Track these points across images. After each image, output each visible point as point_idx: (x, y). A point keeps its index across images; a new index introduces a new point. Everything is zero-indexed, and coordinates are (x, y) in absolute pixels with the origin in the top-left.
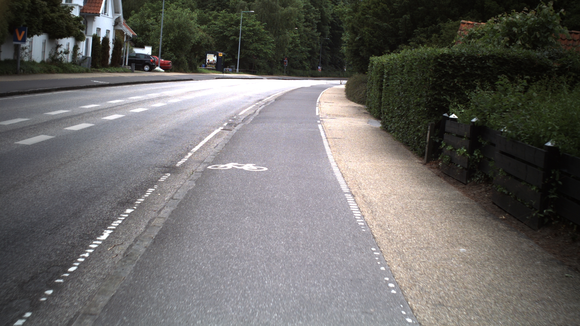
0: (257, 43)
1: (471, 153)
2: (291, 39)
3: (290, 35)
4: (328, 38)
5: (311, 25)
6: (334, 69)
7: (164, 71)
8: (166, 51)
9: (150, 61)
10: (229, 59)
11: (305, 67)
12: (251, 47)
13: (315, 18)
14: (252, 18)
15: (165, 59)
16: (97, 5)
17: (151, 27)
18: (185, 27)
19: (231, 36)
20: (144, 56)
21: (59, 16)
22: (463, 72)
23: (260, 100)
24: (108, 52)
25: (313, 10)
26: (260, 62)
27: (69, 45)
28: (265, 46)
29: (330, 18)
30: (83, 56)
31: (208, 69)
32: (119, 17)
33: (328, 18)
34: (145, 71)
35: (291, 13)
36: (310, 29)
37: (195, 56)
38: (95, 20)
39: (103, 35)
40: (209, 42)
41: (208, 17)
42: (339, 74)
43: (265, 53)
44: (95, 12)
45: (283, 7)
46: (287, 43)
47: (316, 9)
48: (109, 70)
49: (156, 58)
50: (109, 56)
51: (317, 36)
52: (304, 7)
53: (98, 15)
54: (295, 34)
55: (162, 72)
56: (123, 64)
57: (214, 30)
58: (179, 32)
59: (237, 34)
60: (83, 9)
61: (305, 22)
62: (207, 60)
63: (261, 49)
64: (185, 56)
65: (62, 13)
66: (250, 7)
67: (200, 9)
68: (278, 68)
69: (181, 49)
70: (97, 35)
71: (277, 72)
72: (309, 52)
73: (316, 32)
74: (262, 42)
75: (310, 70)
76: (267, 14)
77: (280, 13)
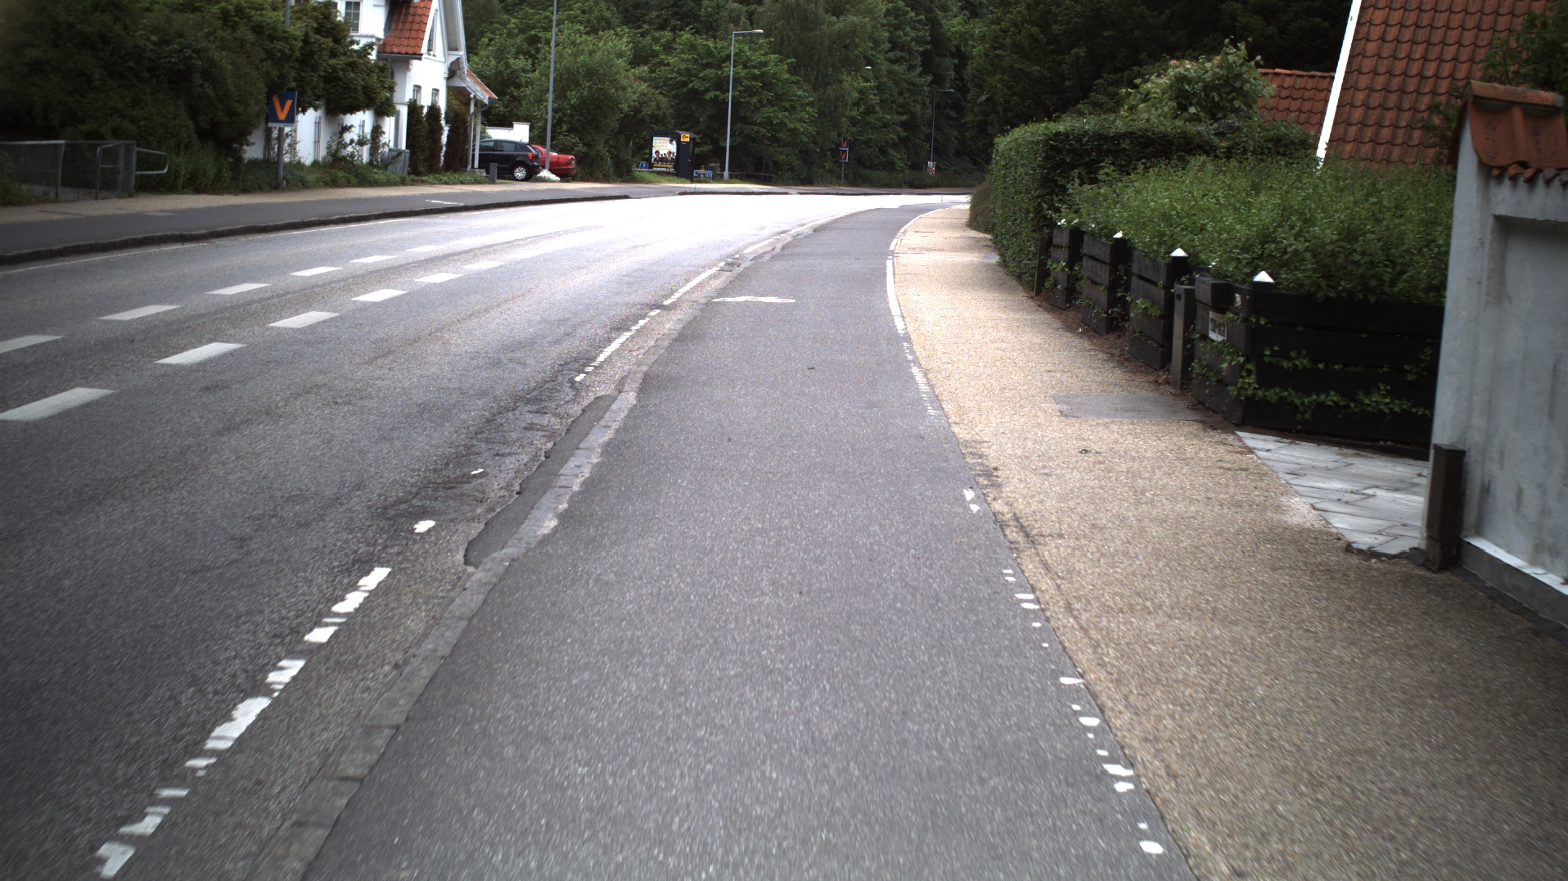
0: (773, 106)
1: (1071, 268)
2: (855, 95)
3: (852, 84)
4: (951, 87)
5: (907, 57)
6: (970, 165)
7: (558, 179)
8: (560, 133)
9: (527, 156)
10: (705, 149)
11: (892, 164)
12: (759, 118)
13: (917, 40)
14: (760, 48)
15: (560, 152)
16: (414, 34)
17: (524, 77)
18: (604, 75)
19: (707, 90)
20: (513, 145)
21: (346, 64)
22: (1087, 159)
24: (440, 139)
25: (911, 18)
26: (781, 153)
27: (363, 126)
28: (791, 114)
30: (390, 150)
31: (659, 173)
32: (458, 59)
34: (516, 180)
35: (855, 31)
36: (905, 67)
37: (627, 144)
38: (410, 67)
39: (425, 101)
40: (659, 108)
41: (651, 45)
43: (790, 130)
44: (411, 51)
45: (834, 15)
46: (847, 105)
47: (917, 15)
48: (445, 179)
49: (541, 150)
50: (441, 149)
51: (923, 85)
52: (888, 13)
53: (419, 57)
54: (867, 80)
55: (553, 182)
56: (470, 166)
57: (667, 79)
58: (590, 87)
59: (721, 85)
60: (384, 45)
61: (890, 50)
62: (654, 151)
63: (781, 123)
64: (606, 143)
65: (352, 57)
66: (752, 21)
67: (630, 25)
68: (824, 167)
69: (597, 128)
70: (415, 101)
71: (822, 176)
72: (904, 125)
73: (920, 75)
74: (784, 104)
75: (907, 171)
76: (794, 34)
77: (827, 31)
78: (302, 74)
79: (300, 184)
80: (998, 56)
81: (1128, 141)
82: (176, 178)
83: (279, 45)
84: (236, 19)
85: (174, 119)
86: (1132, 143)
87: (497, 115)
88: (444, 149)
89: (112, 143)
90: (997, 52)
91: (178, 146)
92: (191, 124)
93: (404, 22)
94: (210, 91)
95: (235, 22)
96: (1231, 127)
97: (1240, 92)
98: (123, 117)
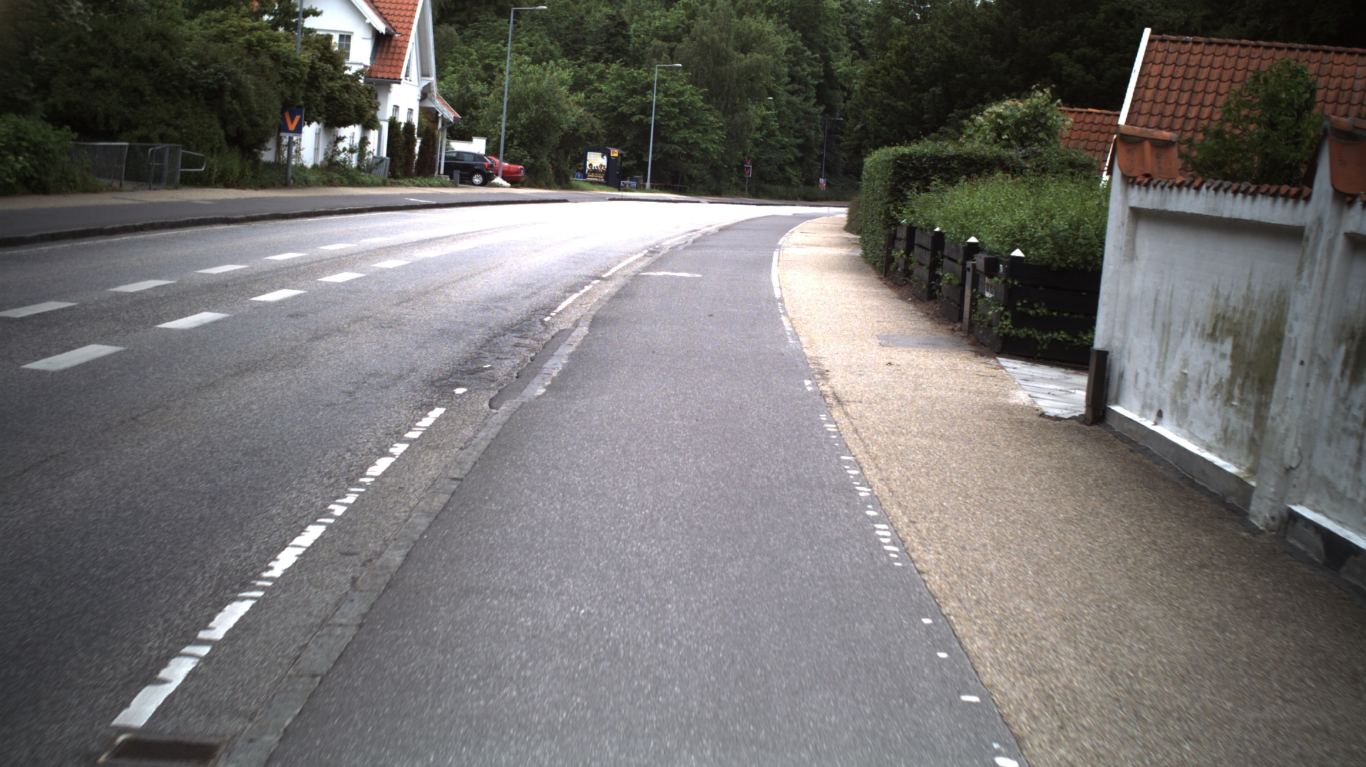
0: (688, 129)
2: (759, 121)
3: (756, 112)
4: (841, 116)
7: (509, 185)
8: (511, 147)
9: (484, 166)
10: (631, 163)
11: (789, 180)
12: (676, 138)
13: (813, 74)
14: (679, 80)
15: (510, 162)
16: (394, 63)
17: (481, 100)
18: (549, 100)
19: (634, 114)
20: (472, 156)
21: (341, 86)
24: (414, 149)
25: (808, 56)
26: (695, 168)
27: (353, 137)
28: (703, 136)
30: (374, 157)
31: (592, 182)
32: (429, 84)
34: (475, 185)
35: (760, 66)
36: (801, 98)
37: (566, 157)
38: (392, 90)
39: (402, 119)
40: (593, 128)
41: (587, 75)
43: (702, 150)
44: (392, 76)
45: (742, 52)
46: (751, 129)
47: (813, 53)
48: (417, 182)
49: (495, 160)
50: (414, 157)
51: (816, 114)
52: (788, 51)
53: (398, 81)
54: (768, 109)
55: (505, 187)
56: (437, 173)
57: (599, 104)
58: (537, 110)
59: (645, 110)
60: (371, 71)
61: (789, 83)
62: (588, 164)
63: (695, 142)
64: (549, 156)
65: (346, 80)
66: (672, 56)
67: (570, 57)
68: (731, 181)
69: (542, 143)
70: (395, 118)
71: (729, 189)
72: (800, 147)
73: (815, 105)
74: (697, 128)
75: (802, 186)
76: (708, 68)
77: (736, 66)
78: (309, 94)
79: (304, 183)
80: (871, 92)
81: (956, 162)
82: (210, 175)
83: (292, 70)
84: (258, 48)
85: (209, 127)
86: (959, 163)
87: (458, 130)
88: (417, 157)
89: (159, 146)
90: (870, 89)
91: (212, 150)
92: (222, 133)
93: (387, 53)
94: (237, 107)
95: (257, 51)
96: (1034, 152)
97: (1044, 127)
98: (168, 125)
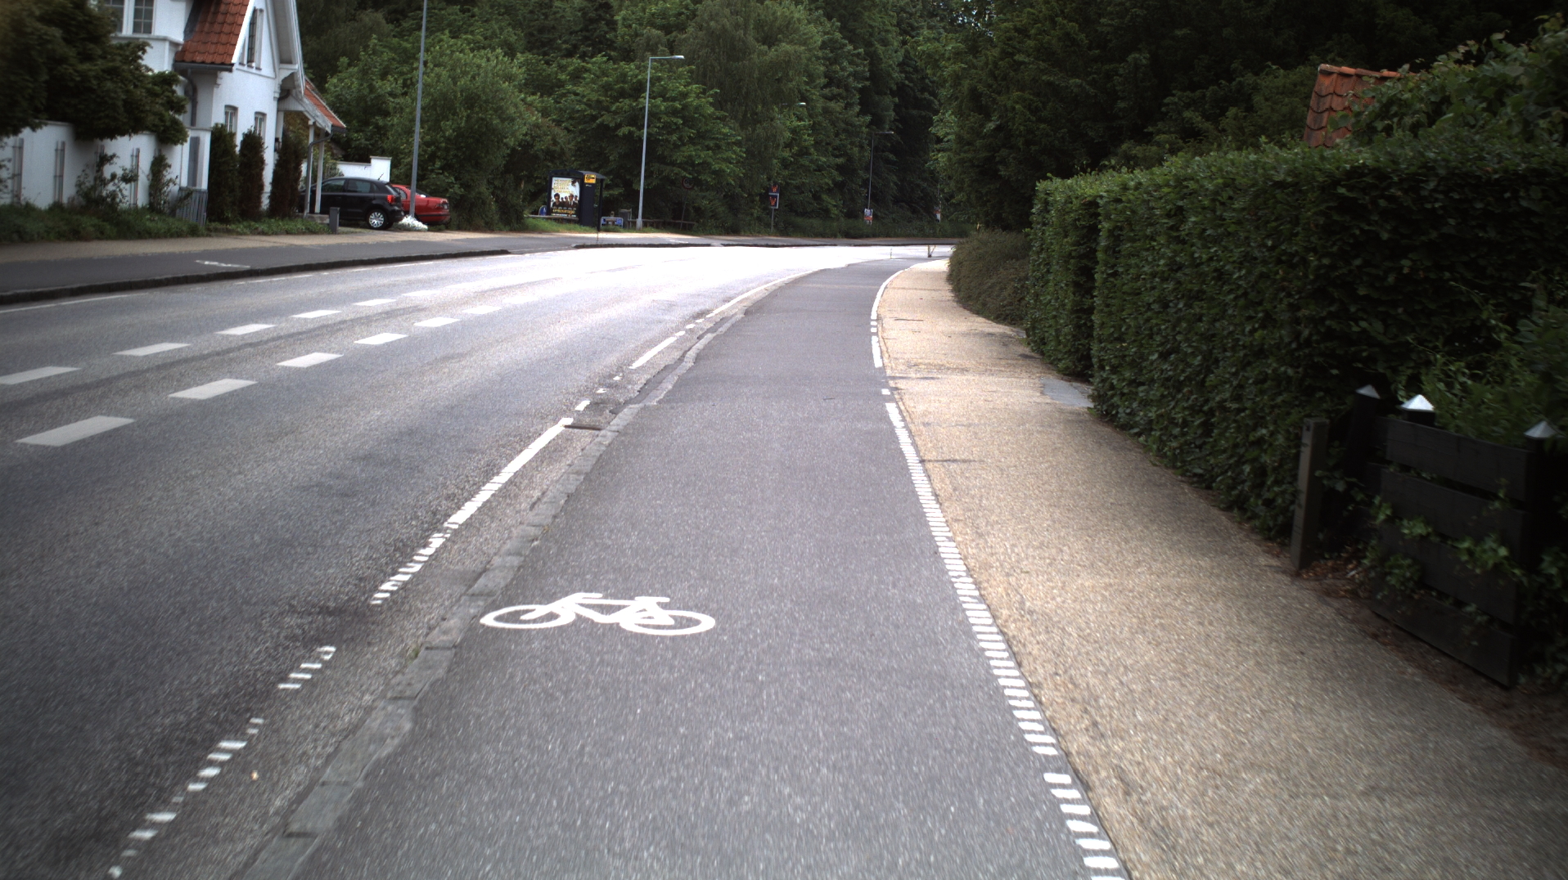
0: (695, 144)
3: (785, 122)
4: (891, 129)
5: (844, 94)
6: (909, 214)
7: (426, 227)
8: (432, 171)
9: (386, 199)
10: (616, 192)
11: (827, 211)
12: (679, 157)
13: (855, 75)
14: (680, 77)
15: (430, 194)
16: (224, 38)
18: (486, 101)
19: (619, 126)
20: (368, 185)
21: (103, 71)
23: (701, 314)
24: (260, 176)
25: (849, 52)
26: (703, 197)
27: (137, 157)
28: (715, 154)
29: (895, 75)
30: (182, 189)
31: (557, 220)
32: (292, 74)
33: (889, 75)
34: (371, 228)
35: (789, 61)
36: (841, 104)
37: (518, 185)
38: (219, 82)
39: (244, 125)
40: (555, 143)
41: (557, 74)
42: (921, 230)
43: (715, 172)
44: (218, 60)
45: (764, 44)
46: (778, 145)
47: (855, 49)
49: (404, 191)
50: (261, 188)
51: (861, 126)
52: (824, 46)
53: (229, 67)
54: (800, 119)
55: (419, 230)
56: (307, 211)
57: (573, 111)
58: (468, 117)
59: (635, 119)
60: (184, 51)
61: (825, 86)
62: (553, 194)
63: (704, 163)
64: (489, 183)
66: (672, 46)
67: (535, 52)
68: (752, 214)
69: (477, 165)
70: (226, 126)
71: (750, 225)
72: (839, 168)
73: (858, 115)
74: (707, 143)
75: (843, 220)
76: (720, 64)
77: (757, 61)
88: (268, 188)
93: (212, 23)
